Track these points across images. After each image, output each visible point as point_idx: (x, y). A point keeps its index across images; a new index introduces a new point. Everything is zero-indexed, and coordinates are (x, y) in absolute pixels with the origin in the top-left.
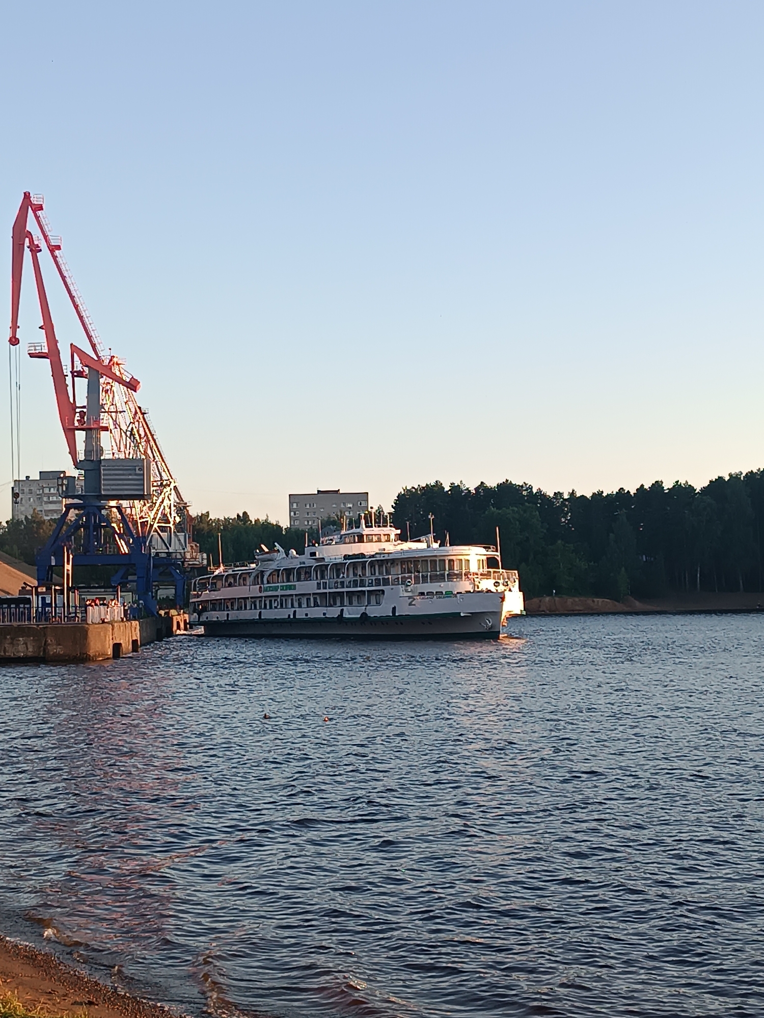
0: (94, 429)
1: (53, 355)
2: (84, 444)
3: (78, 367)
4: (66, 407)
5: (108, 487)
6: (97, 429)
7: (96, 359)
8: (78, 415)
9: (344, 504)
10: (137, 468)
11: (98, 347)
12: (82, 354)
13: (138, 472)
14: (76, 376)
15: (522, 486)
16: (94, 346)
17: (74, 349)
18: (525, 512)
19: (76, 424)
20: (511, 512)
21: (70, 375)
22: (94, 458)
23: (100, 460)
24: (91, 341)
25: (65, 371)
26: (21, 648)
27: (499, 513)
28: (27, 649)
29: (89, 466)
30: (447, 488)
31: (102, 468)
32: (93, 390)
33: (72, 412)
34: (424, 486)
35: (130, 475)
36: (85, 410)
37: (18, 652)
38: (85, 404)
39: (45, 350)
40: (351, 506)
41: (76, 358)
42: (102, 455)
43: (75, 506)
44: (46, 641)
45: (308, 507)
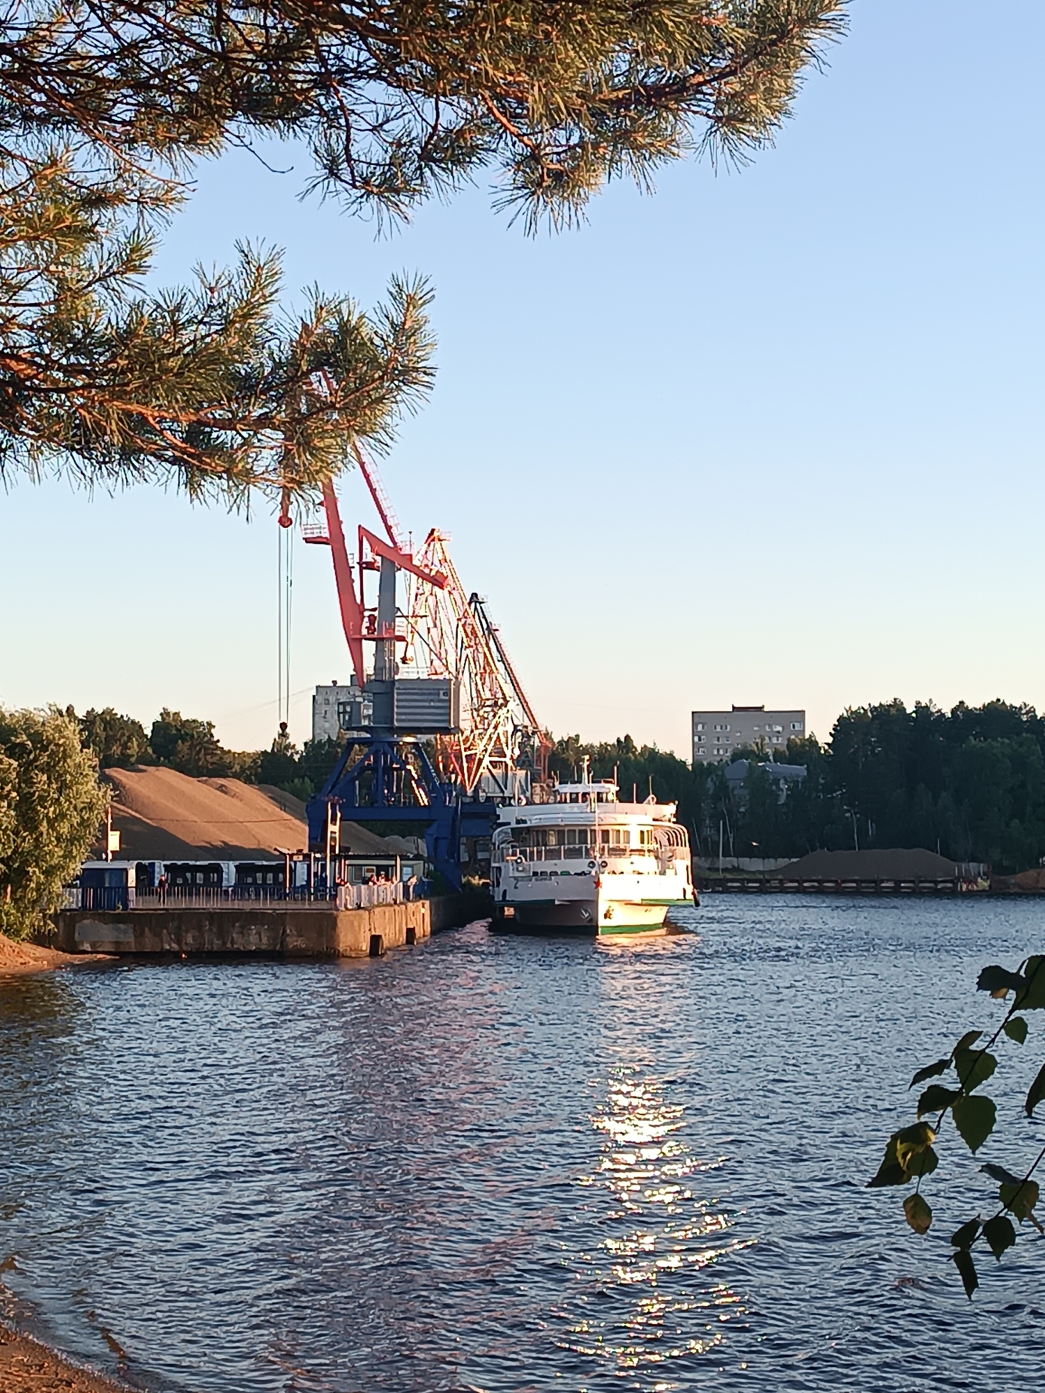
0: (387, 639)
1: (335, 540)
2: (373, 659)
3: (369, 556)
4: (351, 609)
5: (403, 717)
6: (390, 639)
7: (391, 545)
8: (366, 619)
9: (770, 726)
10: (441, 692)
11: (394, 530)
12: (373, 540)
13: (442, 697)
14: (366, 568)
15: (1021, 708)
16: (388, 528)
17: (363, 532)
18: (1021, 745)
19: (364, 632)
20: (999, 745)
21: (357, 567)
22: (386, 677)
23: (393, 682)
24: (385, 521)
25: (350, 561)
26: (253, 938)
27: (982, 747)
28: (261, 940)
29: (378, 688)
30: (910, 709)
31: (396, 691)
32: (387, 588)
33: (359, 616)
34: (877, 705)
35: (432, 701)
36: (376, 613)
37: (250, 943)
38: (377, 606)
39: (326, 534)
40: (780, 729)
41: (366, 544)
42: (397, 673)
43: (361, 742)
44: (284, 931)
45: (718, 729)
